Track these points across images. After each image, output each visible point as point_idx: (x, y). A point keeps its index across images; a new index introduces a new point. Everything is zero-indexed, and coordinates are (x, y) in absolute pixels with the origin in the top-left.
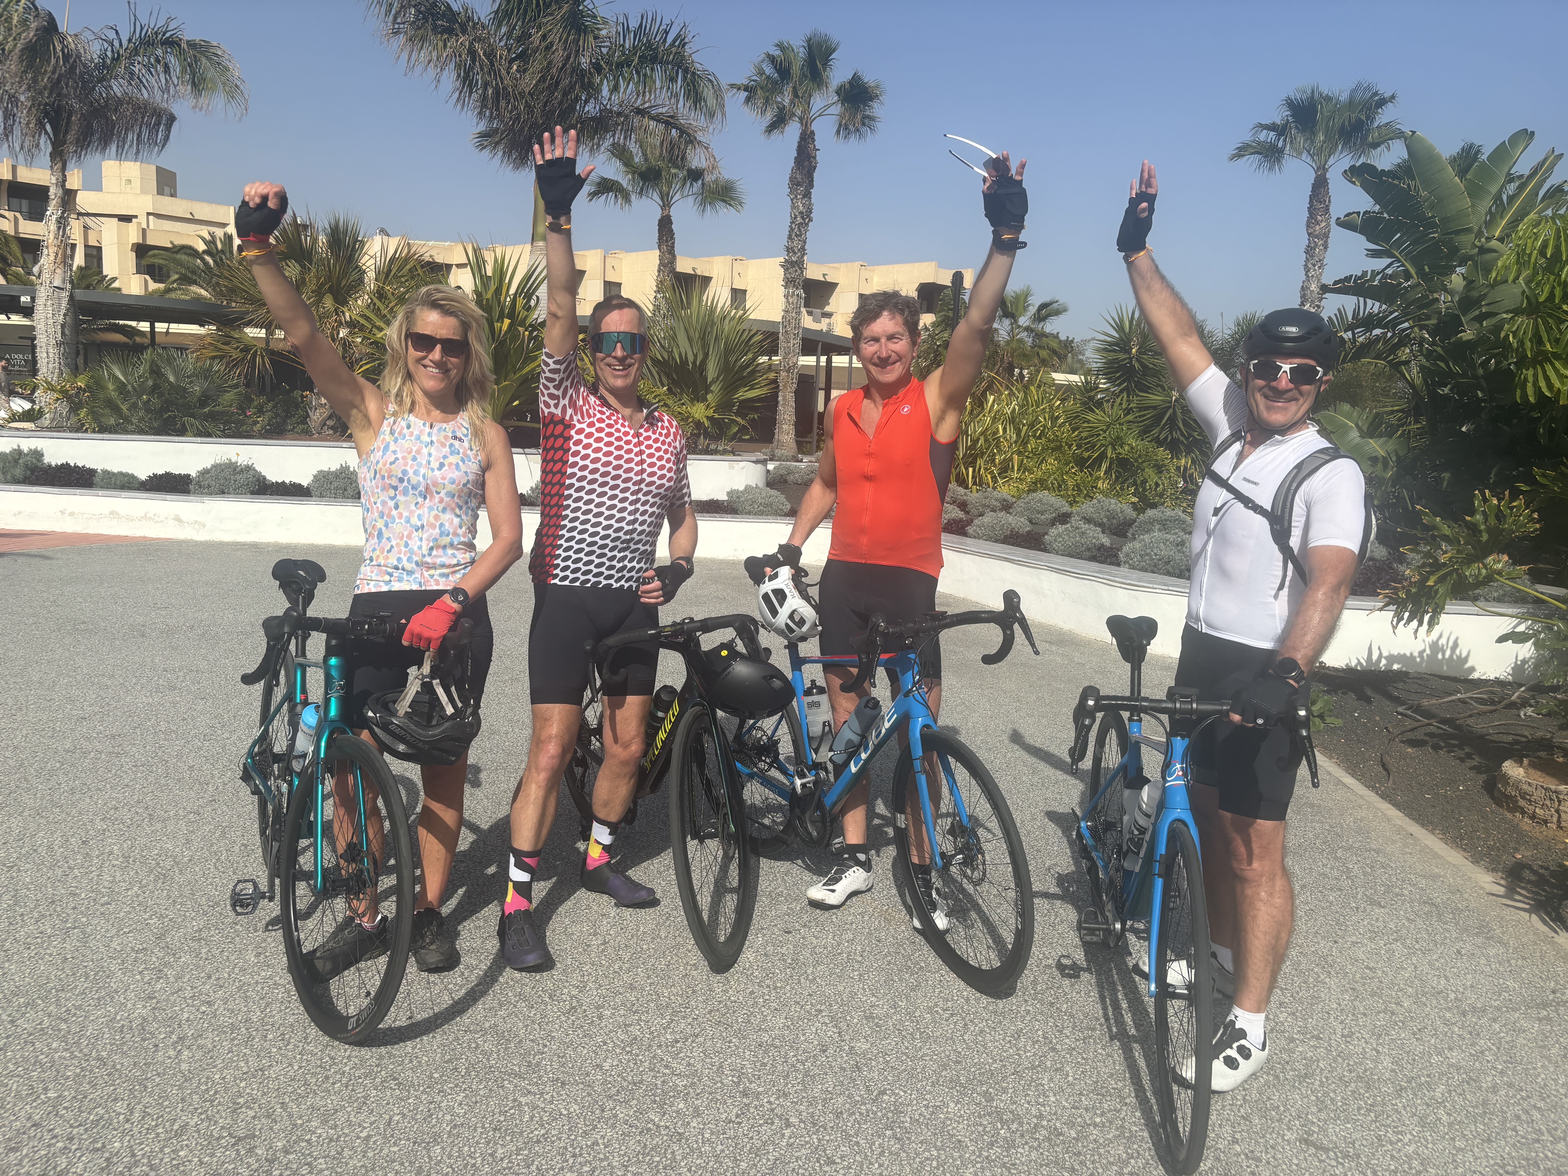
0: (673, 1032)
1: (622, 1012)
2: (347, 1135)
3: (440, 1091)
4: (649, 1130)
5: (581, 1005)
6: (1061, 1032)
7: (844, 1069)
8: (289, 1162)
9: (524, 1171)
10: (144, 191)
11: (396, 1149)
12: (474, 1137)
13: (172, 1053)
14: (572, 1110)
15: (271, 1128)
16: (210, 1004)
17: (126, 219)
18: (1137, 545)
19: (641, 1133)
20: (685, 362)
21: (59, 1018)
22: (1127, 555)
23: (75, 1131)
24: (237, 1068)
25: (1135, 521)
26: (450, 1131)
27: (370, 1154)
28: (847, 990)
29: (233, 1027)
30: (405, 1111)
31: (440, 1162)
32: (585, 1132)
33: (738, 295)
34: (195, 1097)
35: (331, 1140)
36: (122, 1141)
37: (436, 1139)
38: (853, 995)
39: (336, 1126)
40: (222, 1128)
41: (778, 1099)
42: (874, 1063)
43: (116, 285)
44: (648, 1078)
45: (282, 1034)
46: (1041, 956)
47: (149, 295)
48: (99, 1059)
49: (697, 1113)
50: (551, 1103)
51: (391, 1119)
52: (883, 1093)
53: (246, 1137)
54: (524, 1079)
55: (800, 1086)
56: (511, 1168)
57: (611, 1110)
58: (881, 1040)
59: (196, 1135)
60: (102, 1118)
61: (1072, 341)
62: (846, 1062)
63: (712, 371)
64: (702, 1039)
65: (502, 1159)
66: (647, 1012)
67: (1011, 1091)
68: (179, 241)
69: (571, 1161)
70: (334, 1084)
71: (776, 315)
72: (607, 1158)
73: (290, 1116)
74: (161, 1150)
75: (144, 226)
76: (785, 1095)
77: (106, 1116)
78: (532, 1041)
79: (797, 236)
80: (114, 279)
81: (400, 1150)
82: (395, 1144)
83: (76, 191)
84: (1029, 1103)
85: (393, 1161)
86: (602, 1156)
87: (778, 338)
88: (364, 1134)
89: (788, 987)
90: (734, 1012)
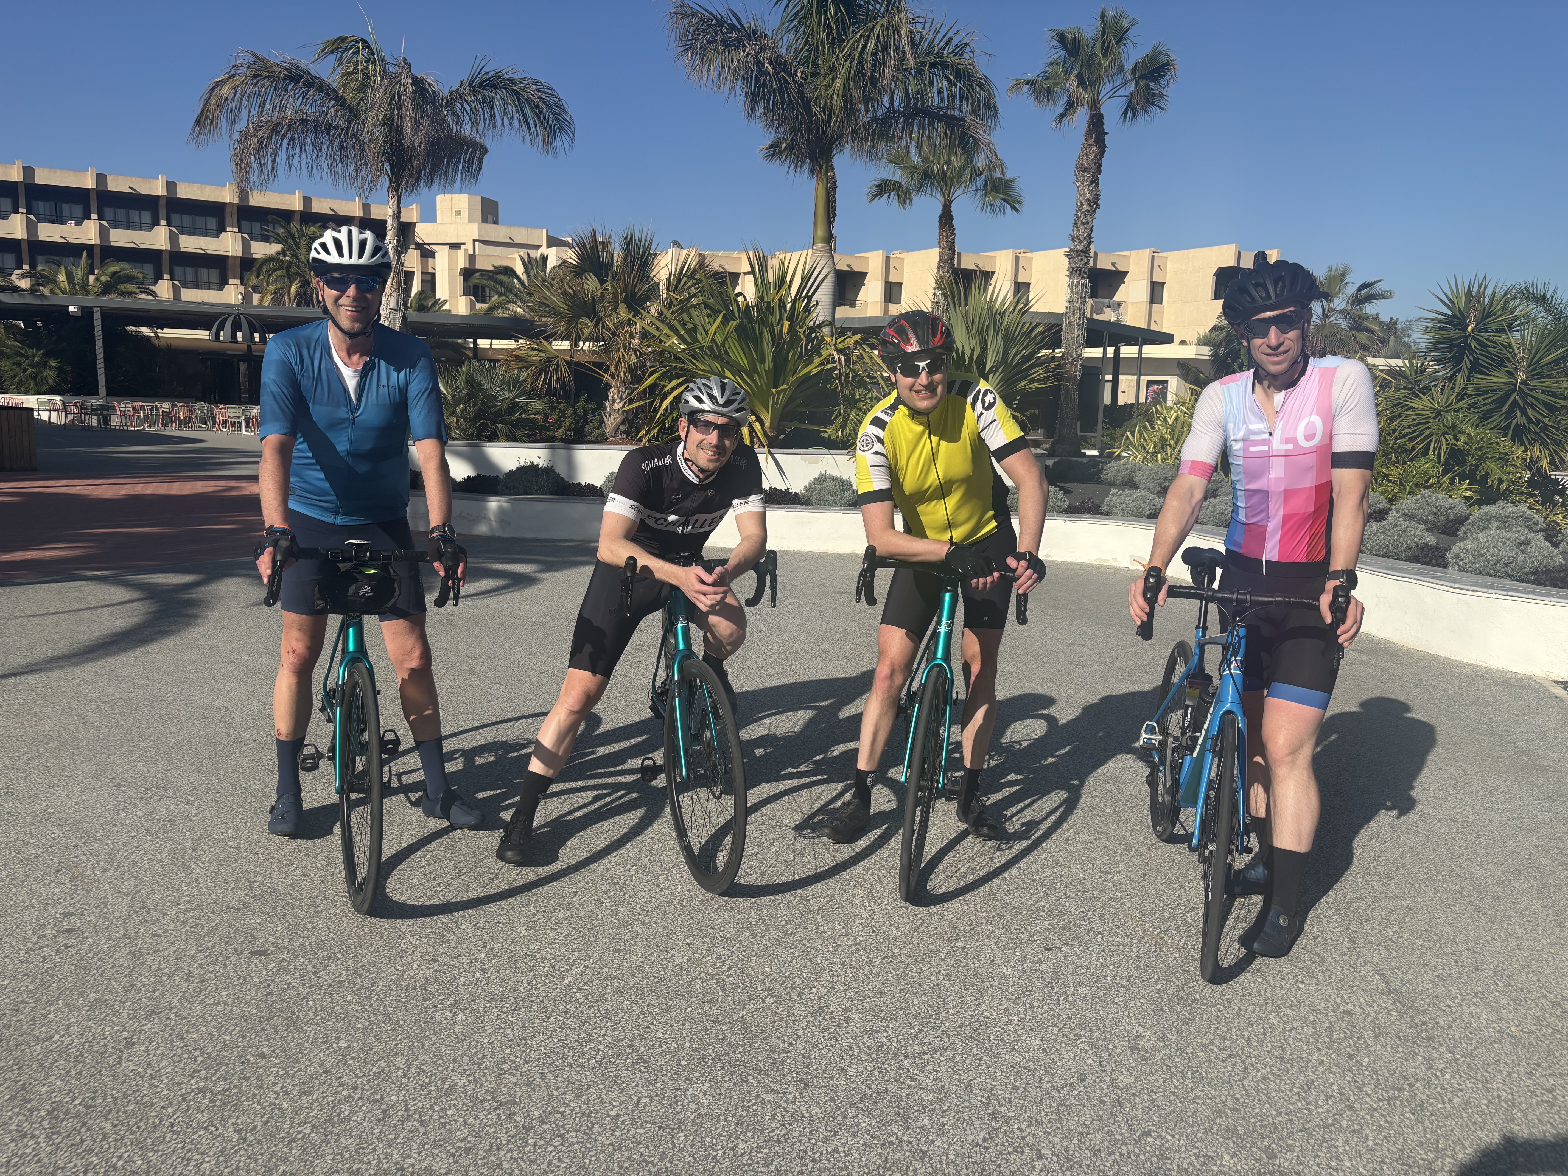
0: (921, 1043)
1: (870, 1017)
2: (598, 1112)
3: (686, 1079)
4: (891, 1143)
5: (829, 1006)
6: (1360, 1089)
7: (1104, 1102)
8: (545, 1132)
9: (763, 1170)
10: (471, 220)
11: (642, 1131)
12: (716, 1129)
13: (448, 1014)
14: (813, 1113)
15: (530, 1097)
16: (484, 971)
17: (455, 246)
18: (1469, 544)
19: (882, 1145)
21: (356, 973)
22: (1457, 556)
23: (359, 1081)
24: (504, 1035)
25: (1468, 518)
26: (694, 1120)
27: (618, 1134)
28: (1111, 1016)
29: (503, 996)
30: (653, 1095)
31: (683, 1149)
32: (825, 1137)
33: (1021, 288)
34: (465, 1059)
35: (583, 1115)
36: (398, 1096)
37: (680, 1126)
38: (1117, 1022)
39: (589, 1101)
40: (487, 1091)
41: (1029, 1126)
42: (1138, 1100)
43: (446, 307)
44: (893, 1088)
45: (546, 1007)
46: (1338, 1000)
47: (474, 314)
48: (385, 1014)
49: (942, 1132)
50: (793, 1103)
51: (639, 1101)
52: (1148, 1134)
53: (507, 1102)
54: (768, 1076)
55: (1054, 1116)
56: (750, 1165)
57: (853, 1117)
58: (1147, 1074)
59: (463, 1095)
60: (383, 1070)
61: (1395, 323)
62: (1106, 1095)
64: (951, 1054)
65: (742, 1155)
66: (895, 1020)
67: (1297, 1149)
68: (498, 263)
69: (810, 1166)
70: (589, 1060)
71: (1060, 307)
72: (846, 1168)
73: (548, 1086)
74: (432, 1107)
75: (471, 252)
76: (1038, 1123)
77: (387, 1070)
78: (778, 1038)
79: (1083, 224)
80: (445, 302)
81: (646, 1133)
82: (641, 1126)
83: (415, 224)
84: (1318, 1165)
85: (639, 1143)
86: (841, 1165)
87: (1061, 330)
88: (613, 1113)
89: (1046, 1007)
90: (987, 1028)
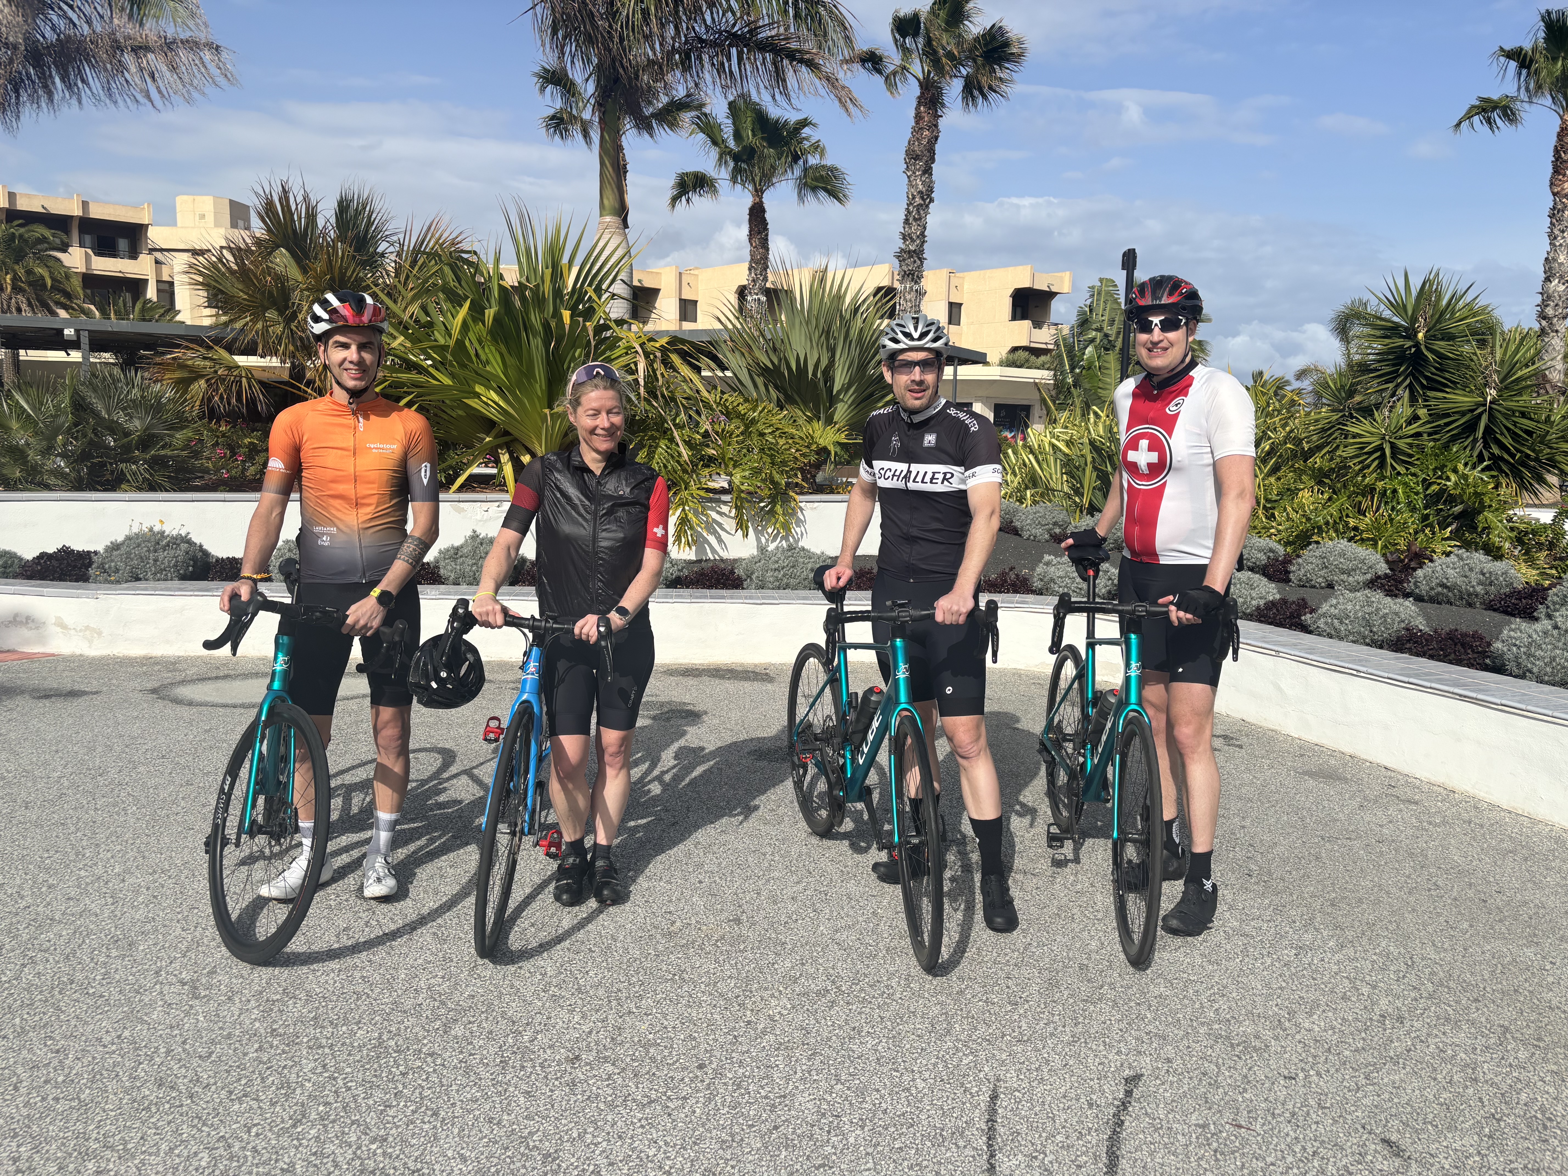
10: (217, 224)
17: (198, 253)
20: (802, 370)
43: (179, 318)
63: (840, 379)
83: (147, 226)
